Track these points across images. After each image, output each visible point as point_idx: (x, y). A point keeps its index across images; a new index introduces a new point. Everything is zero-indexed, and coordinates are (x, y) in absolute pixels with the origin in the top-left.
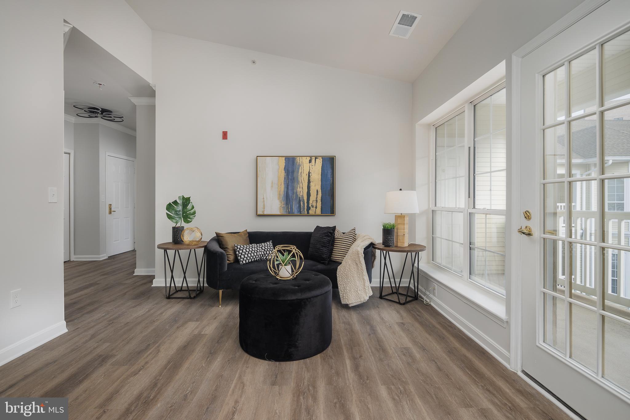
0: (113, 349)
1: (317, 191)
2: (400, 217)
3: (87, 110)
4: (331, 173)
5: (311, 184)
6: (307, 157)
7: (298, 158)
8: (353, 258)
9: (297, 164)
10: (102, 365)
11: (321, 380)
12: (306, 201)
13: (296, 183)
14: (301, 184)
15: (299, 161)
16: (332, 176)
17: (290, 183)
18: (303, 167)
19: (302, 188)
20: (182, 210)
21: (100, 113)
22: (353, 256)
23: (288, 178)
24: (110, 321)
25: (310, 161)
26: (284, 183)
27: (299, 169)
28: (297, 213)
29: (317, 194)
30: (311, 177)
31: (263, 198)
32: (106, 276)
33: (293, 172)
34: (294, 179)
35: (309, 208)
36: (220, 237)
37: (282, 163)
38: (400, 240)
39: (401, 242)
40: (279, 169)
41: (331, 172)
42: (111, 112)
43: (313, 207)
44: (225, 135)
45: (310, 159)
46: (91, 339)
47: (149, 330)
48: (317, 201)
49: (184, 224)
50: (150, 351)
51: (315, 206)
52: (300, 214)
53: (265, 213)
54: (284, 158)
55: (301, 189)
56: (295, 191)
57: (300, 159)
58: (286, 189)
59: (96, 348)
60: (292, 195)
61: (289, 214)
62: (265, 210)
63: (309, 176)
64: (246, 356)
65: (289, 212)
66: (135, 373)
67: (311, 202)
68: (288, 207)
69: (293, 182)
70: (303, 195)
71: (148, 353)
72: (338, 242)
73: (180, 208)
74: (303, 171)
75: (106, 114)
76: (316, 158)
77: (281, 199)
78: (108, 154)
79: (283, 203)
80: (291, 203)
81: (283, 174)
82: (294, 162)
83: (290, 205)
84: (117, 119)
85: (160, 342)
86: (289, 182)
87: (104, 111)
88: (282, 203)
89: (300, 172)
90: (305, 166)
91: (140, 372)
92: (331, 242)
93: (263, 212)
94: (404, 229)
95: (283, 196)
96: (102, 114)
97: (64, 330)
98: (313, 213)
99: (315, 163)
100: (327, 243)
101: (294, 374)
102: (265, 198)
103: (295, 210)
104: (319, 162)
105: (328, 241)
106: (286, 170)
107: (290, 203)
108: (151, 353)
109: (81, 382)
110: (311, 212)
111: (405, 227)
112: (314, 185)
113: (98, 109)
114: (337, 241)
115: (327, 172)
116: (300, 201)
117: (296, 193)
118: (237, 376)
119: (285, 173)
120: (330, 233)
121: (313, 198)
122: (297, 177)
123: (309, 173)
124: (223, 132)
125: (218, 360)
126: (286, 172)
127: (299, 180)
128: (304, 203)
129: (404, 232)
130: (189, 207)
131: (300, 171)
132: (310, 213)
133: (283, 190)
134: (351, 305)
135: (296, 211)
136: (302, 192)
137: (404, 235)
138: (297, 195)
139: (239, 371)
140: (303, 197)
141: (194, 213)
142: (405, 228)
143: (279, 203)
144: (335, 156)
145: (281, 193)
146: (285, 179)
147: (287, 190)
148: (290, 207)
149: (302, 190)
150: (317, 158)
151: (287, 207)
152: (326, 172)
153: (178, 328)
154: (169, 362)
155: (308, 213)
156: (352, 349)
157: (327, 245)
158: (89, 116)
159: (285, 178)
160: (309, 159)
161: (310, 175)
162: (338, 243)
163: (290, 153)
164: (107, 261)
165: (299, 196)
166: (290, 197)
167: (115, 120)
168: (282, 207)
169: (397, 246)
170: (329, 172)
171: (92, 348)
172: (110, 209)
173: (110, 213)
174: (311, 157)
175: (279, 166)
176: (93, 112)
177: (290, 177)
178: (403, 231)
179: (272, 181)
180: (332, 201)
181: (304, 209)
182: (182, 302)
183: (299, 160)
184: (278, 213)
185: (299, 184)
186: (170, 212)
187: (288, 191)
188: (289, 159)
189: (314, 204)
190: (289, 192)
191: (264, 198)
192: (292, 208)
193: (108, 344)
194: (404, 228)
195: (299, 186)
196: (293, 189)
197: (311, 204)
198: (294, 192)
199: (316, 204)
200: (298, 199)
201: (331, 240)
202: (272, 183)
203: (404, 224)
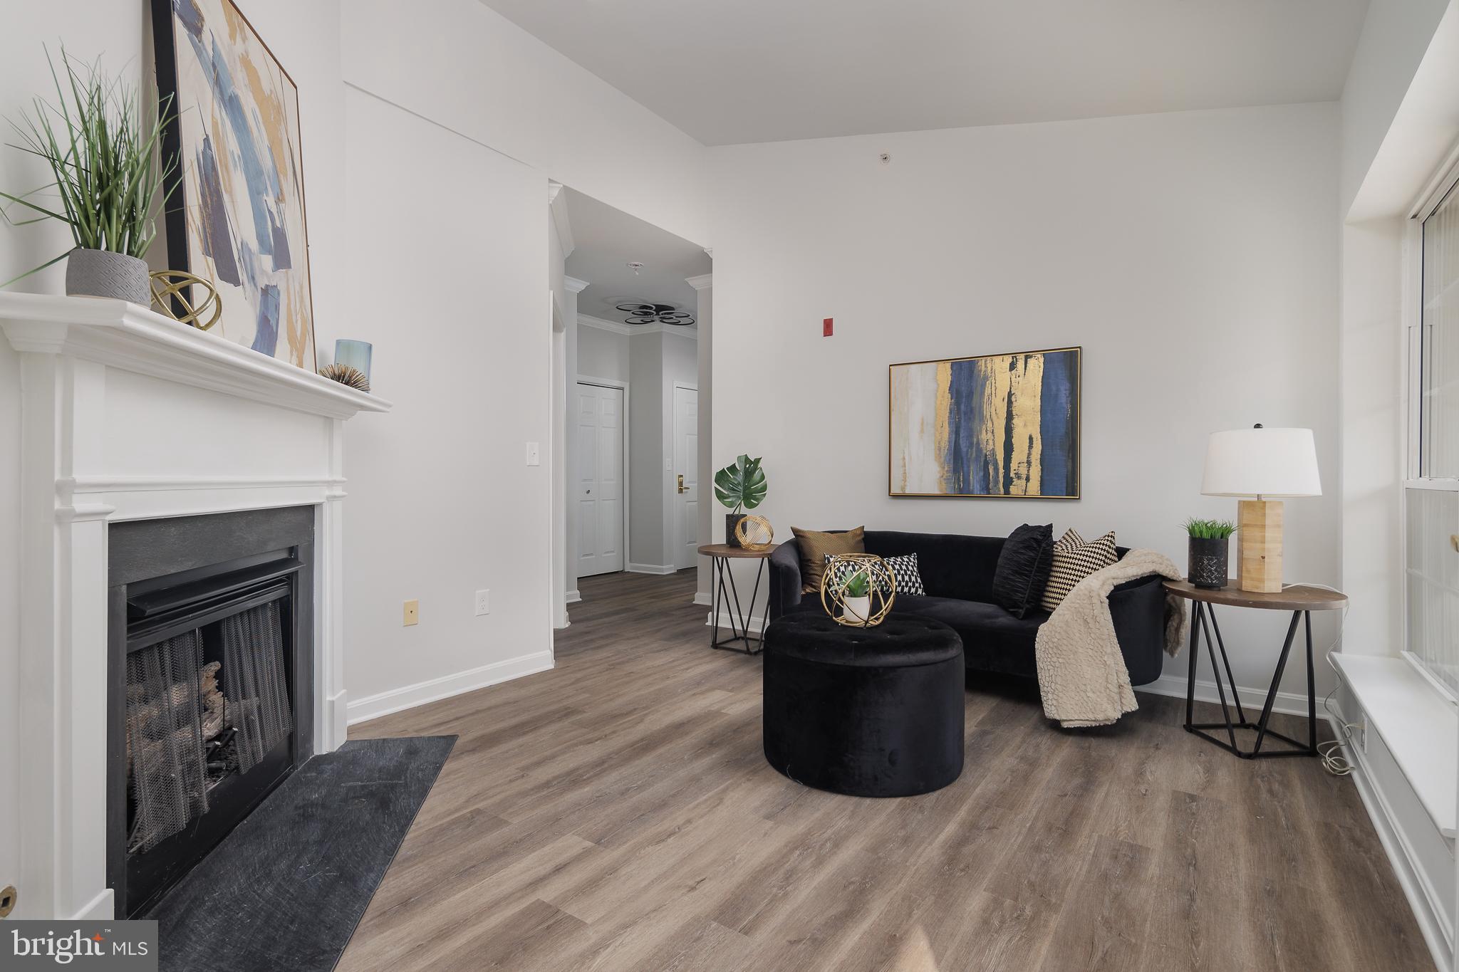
0: (587, 704)
1: (1031, 438)
2: (1254, 507)
3: (637, 310)
4: (1068, 392)
5: (1015, 421)
6: (1006, 357)
7: (983, 361)
8: (1077, 606)
9: (979, 375)
10: (560, 721)
11: (862, 840)
12: (1001, 464)
13: (977, 421)
14: (989, 424)
15: (986, 367)
16: (1069, 399)
17: (962, 421)
18: (993, 381)
19: (993, 432)
20: (744, 483)
21: (655, 313)
22: (1078, 601)
23: (959, 409)
24: (612, 665)
25: (1013, 366)
26: (949, 423)
27: (983, 386)
28: (978, 492)
29: (1031, 447)
30: (1015, 404)
31: (902, 457)
32: (653, 600)
33: (970, 394)
34: (972, 411)
35: (1008, 482)
36: (800, 539)
37: (945, 373)
38: (1248, 571)
39: (1252, 579)
40: (937, 391)
41: (1067, 388)
42: (673, 309)
43: (1019, 477)
44: (828, 327)
45: (1013, 362)
46: (573, 684)
47: (652, 689)
48: (1029, 463)
49: (744, 510)
50: (630, 718)
51: (1024, 477)
52: (987, 493)
53: (908, 491)
54: (948, 365)
55: (990, 434)
56: (975, 440)
57: (988, 362)
58: (954, 436)
59: (570, 696)
60: (967, 451)
61: (961, 492)
62: (907, 483)
63: (1010, 403)
64: (764, 761)
65: (961, 491)
66: (590, 742)
67: (1014, 466)
68: (959, 478)
69: (970, 419)
70: (993, 449)
71: (626, 720)
72: (1062, 564)
73: (740, 477)
74: (993, 392)
75: (665, 313)
76: (1027, 358)
77: (942, 459)
78: (677, 383)
79: (946, 469)
80: (965, 469)
81: (946, 401)
82: (973, 372)
83: (963, 473)
84: (683, 321)
85: (653, 709)
86: (960, 421)
87: (660, 308)
88: (944, 468)
89: (986, 394)
90: (1000, 378)
91: (597, 743)
92: (1036, 563)
93: (903, 488)
94: (1263, 542)
95: (946, 451)
96: (658, 314)
97: (550, 665)
98: (1021, 493)
99: (1025, 369)
100: (1026, 565)
101: (817, 815)
102: (907, 458)
103: (975, 485)
104: (1037, 365)
105: (1028, 561)
106: (955, 390)
107: (963, 467)
108: (629, 721)
109: (524, 734)
110: (1014, 490)
111: (1267, 535)
112: (1021, 425)
113: (651, 308)
114: (1057, 564)
115: (1058, 390)
116: (986, 464)
117: (978, 443)
118: (722, 787)
119: (951, 399)
120: (1035, 539)
121: (1018, 456)
122: (981, 407)
123: (1010, 395)
124: (825, 321)
125: (714, 756)
126: (955, 395)
127: (985, 413)
128: (996, 469)
129: (1263, 549)
130: (757, 476)
131: (987, 391)
132: (1012, 493)
133: (947, 439)
134: (1065, 725)
135: (978, 486)
136: (991, 442)
137: (1263, 558)
138: (979, 450)
139: (729, 782)
140: (993, 452)
141: (764, 488)
142: (1266, 539)
143: (938, 469)
144: (1080, 347)
145: (943, 445)
146: (951, 413)
147: (956, 437)
148: (963, 478)
149: (992, 439)
150: (1031, 357)
151: (956, 478)
152: (1054, 388)
153: (694, 695)
154: (642, 740)
155: (1007, 491)
156: (987, 808)
157: (1028, 571)
158: (642, 321)
159: (951, 410)
160: (1009, 360)
161: (1013, 399)
162: (1060, 567)
163: (964, 351)
164: (672, 577)
165: (985, 451)
166: (964, 455)
167: (680, 322)
168: (944, 477)
169: (1240, 590)
170: (1062, 388)
171: (565, 696)
172: (681, 484)
173: (681, 491)
174: (1014, 355)
175: (938, 385)
176: (646, 314)
177: (962, 407)
178: (1258, 545)
179: (923, 419)
180: (1070, 464)
181: (997, 482)
182: (732, 657)
183: (986, 364)
184: (936, 492)
185: (986, 421)
186: (721, 486)
187: (959, 439)
188: (961, 366)
189: (1023, 471)
190: (961, 442)
191: (904, 459)
192: (967, 481)
193: (587, 695)
194: (1264, 537)
195: (984, 427)
196: (970, 434)
197: (1015, 472)
198: (971, 444)
199: (1028, 472)
200: (983, 459)
201: (1036, 559)
202: (922, 424)
203: (1263, 526)
